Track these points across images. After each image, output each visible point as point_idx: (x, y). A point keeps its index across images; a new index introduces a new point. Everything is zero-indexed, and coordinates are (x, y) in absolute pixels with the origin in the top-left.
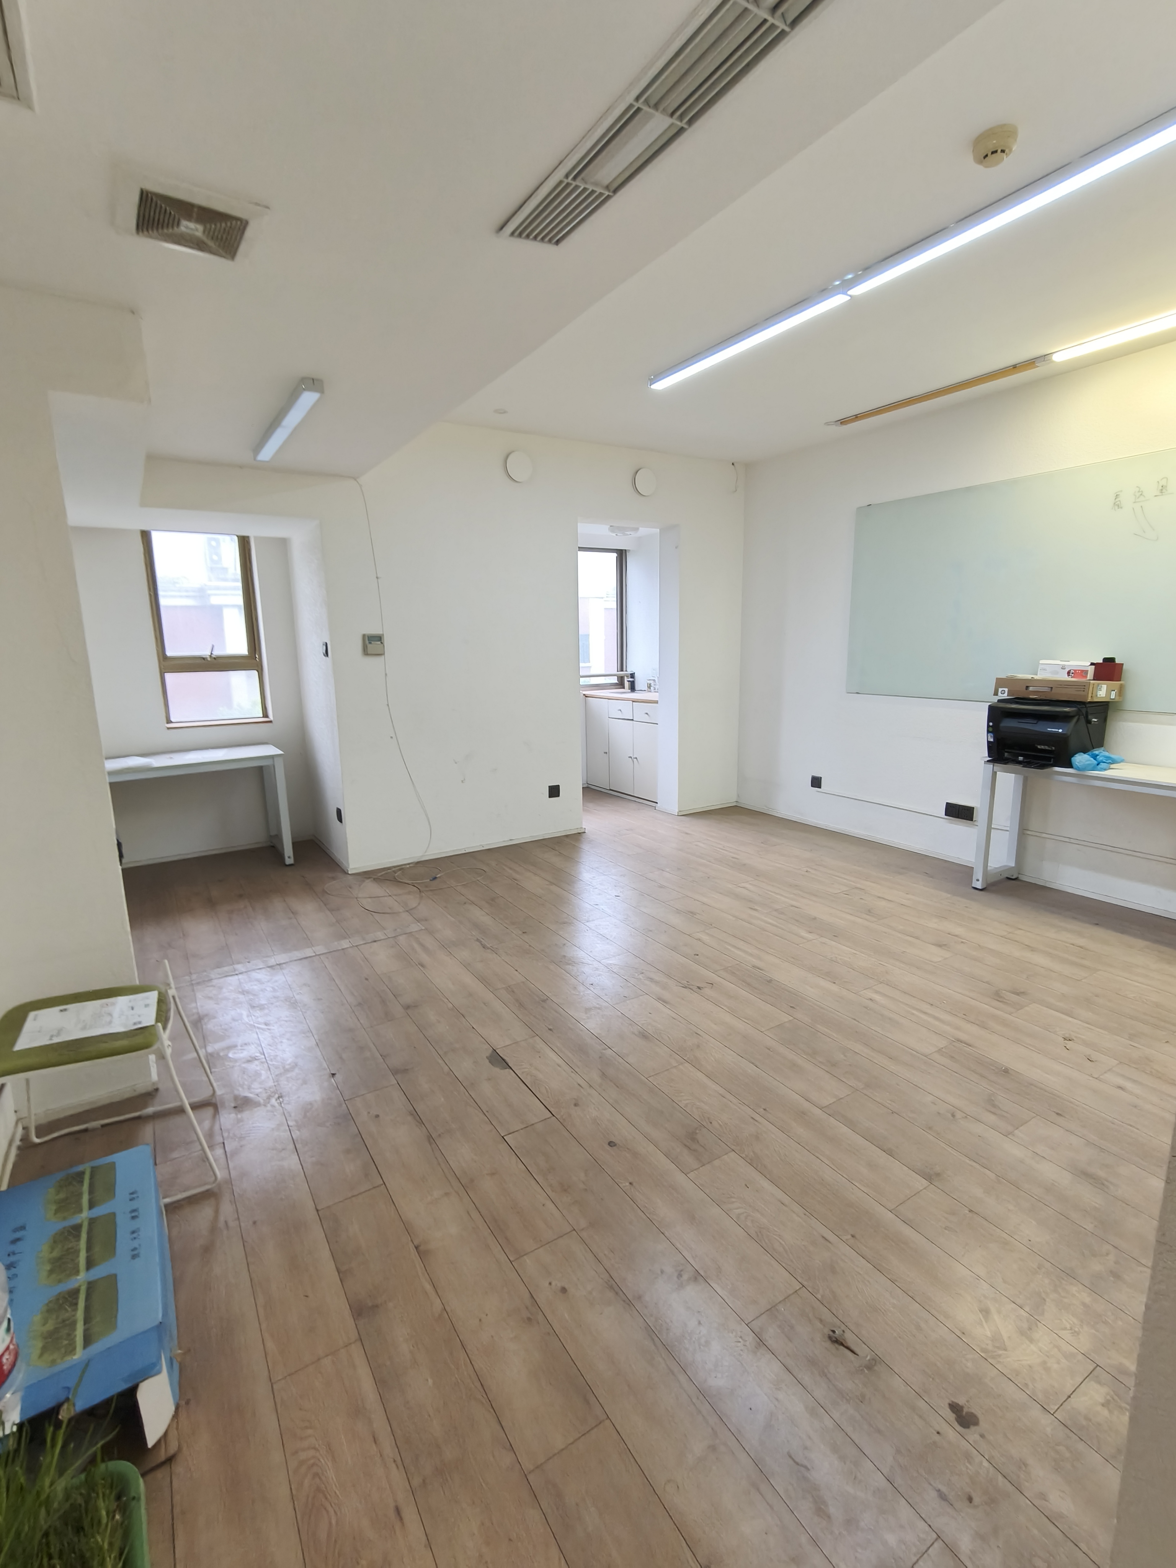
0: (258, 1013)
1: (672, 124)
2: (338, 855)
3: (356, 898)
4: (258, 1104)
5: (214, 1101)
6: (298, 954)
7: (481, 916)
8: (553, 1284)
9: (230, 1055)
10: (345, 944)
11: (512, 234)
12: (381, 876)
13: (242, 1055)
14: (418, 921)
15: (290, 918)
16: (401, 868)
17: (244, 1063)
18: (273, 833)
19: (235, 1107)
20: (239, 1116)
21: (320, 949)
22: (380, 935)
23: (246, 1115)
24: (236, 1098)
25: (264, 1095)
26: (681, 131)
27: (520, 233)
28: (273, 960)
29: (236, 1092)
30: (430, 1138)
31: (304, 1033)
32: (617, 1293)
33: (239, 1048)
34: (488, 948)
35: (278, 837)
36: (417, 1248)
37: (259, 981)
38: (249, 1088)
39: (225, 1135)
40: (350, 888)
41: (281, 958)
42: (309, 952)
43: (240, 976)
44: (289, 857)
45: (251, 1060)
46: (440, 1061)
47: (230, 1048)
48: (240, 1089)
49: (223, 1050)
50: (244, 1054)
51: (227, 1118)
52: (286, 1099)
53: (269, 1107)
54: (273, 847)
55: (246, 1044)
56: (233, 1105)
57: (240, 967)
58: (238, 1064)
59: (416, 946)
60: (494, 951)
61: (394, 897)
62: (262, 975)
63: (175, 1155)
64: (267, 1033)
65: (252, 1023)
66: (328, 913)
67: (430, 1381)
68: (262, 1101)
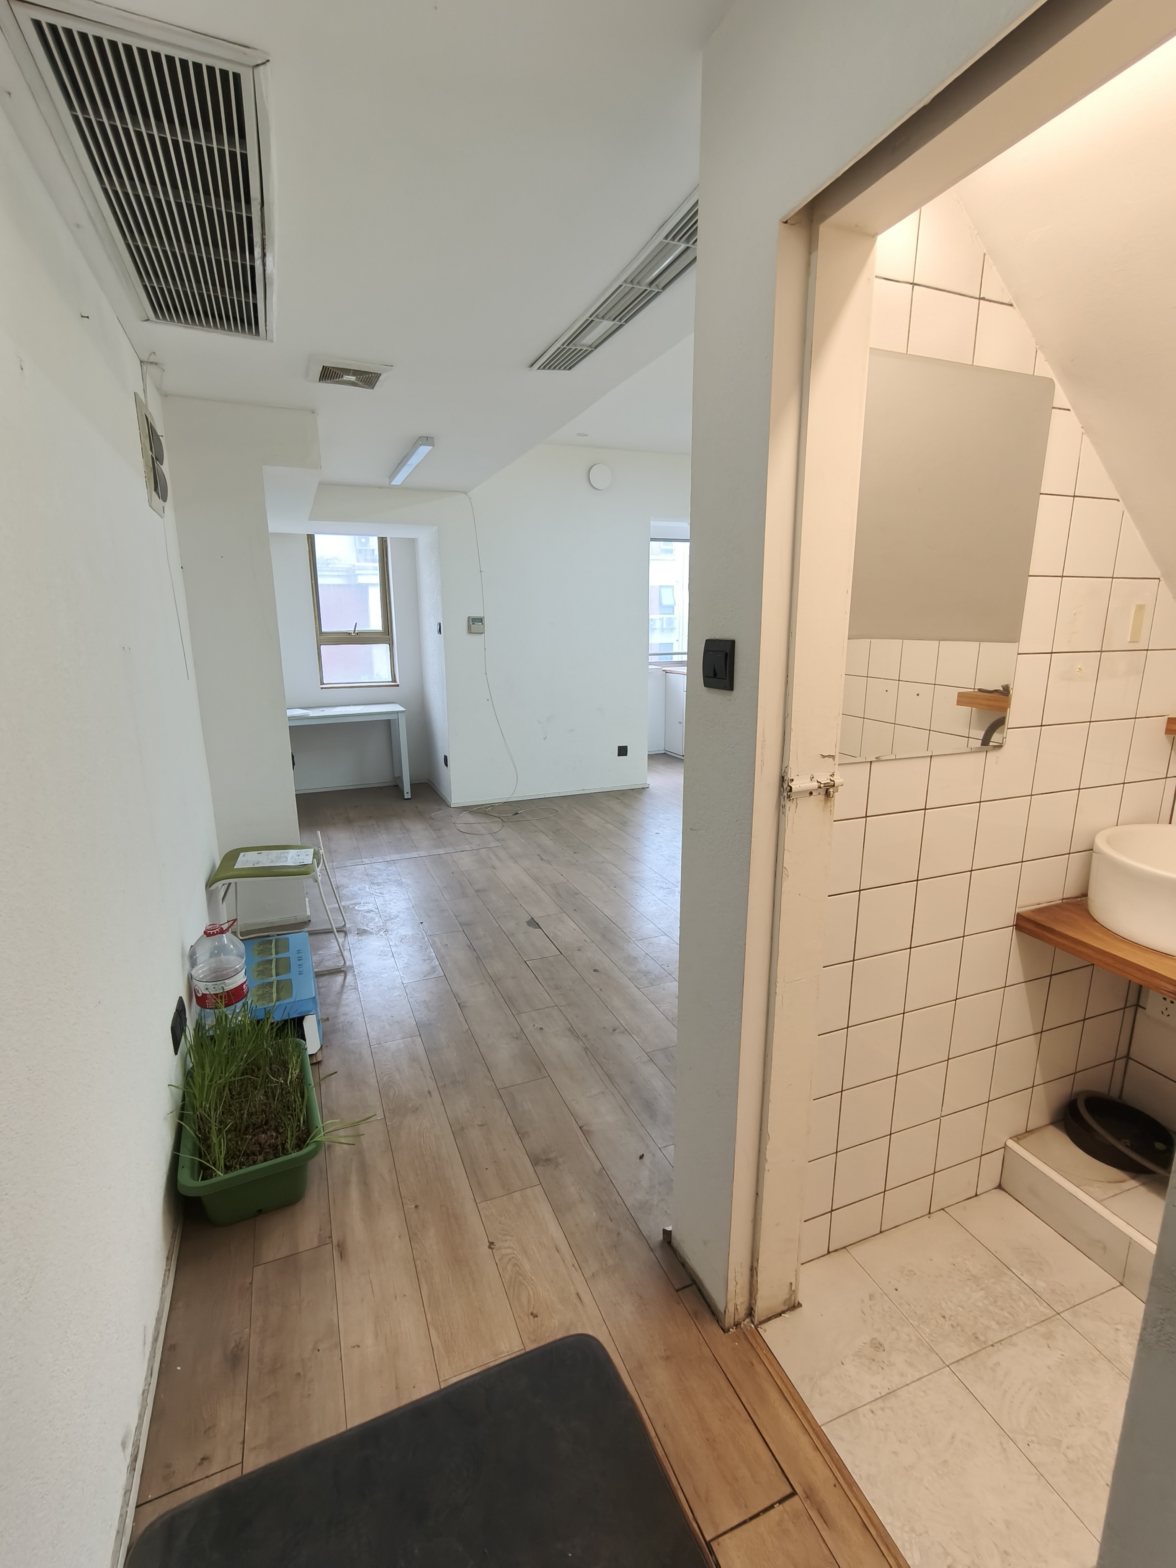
0: (376, 887)
1: (615, 324)
2: (444, 792)
3: (454, 823)
4: (371, 933)
5: (344, 929)
6: (407, 855)
7: (546, 841)
8: (536, 1025)
9: (356, 908)
10: (441, 851)
11: (539, 368)
12: (475, 810)
13: (364, 909)
14: (498, 840)
15: (404, 833)
16: (492, 805)
17: (365, 912)
18: (396, 775)
19: (358, 934)
20: (360, 938)
21: (423, 853)
22: (467, 847)
23: (363, 938)
24: (358, 929)
25: (376, 930)
26: (621, 326)
27: (544, 367)
28: (389, 858)
29: (358, 927)
30: (478, 958)
31: (406, 900)
32: (572, 1033)
33: (362, 904)
34: (545, 861)
35: (400, 778)
36: (459, 1004)
37: (379, 870)
38: (367, 925)
39: (351, 946)
40: (451, 817)
41: (396, 857)
42: (415, 855)
43: (366, 866)
44: (407, 793)
45: (369, 911)
46: (494, 921)
47: (356, 904)
48: (361, 925)
49: (352, 904)
50: (366, 908)
51: (352, 938)
52: (389, 933)
53: (379, 935)
54: (397, 786)
55: (366, 903)
56: (357, 932)
57: (366, 861)
58: (360, 913)
59: (492, 856)
60: (549, 862)
61: (482, 824)
62: (381, 866)
63: (320, 952)
64: (381, 898)
65: (371, 892)
66: (432, 831)
67: (455, 1054)
68: (374, 932)
